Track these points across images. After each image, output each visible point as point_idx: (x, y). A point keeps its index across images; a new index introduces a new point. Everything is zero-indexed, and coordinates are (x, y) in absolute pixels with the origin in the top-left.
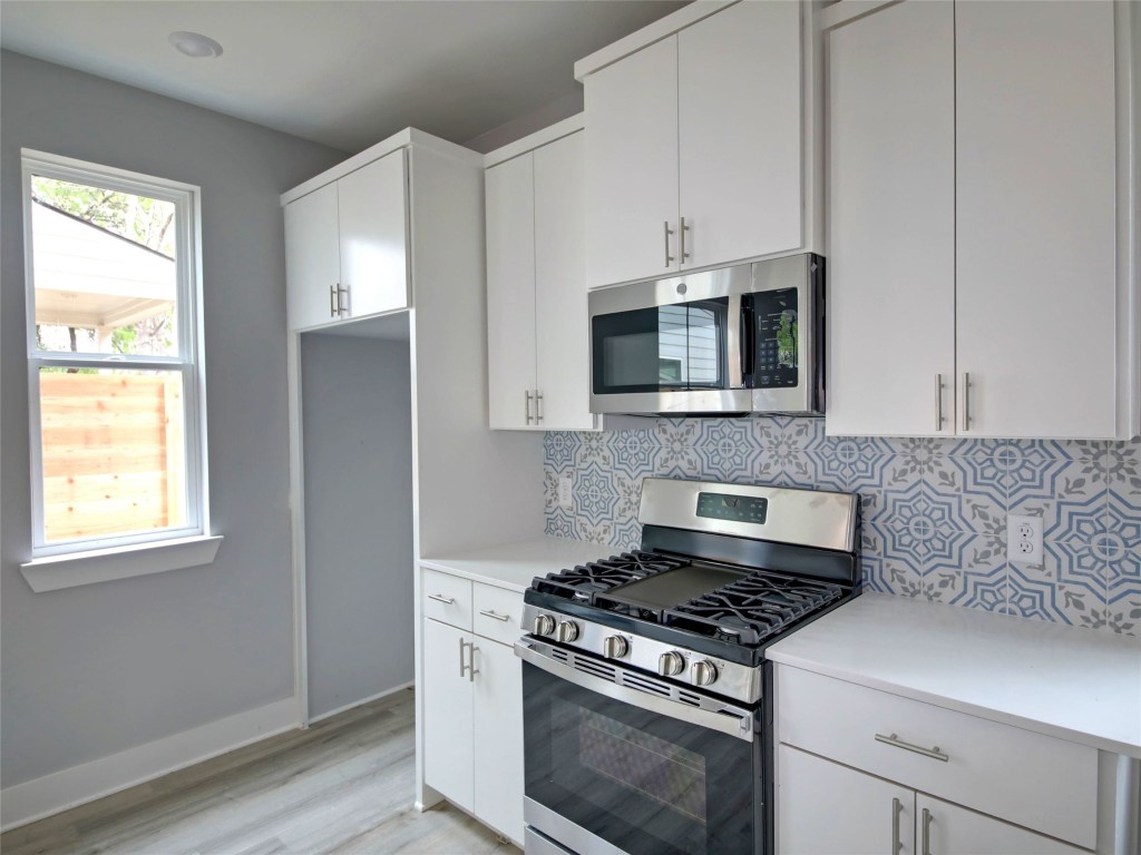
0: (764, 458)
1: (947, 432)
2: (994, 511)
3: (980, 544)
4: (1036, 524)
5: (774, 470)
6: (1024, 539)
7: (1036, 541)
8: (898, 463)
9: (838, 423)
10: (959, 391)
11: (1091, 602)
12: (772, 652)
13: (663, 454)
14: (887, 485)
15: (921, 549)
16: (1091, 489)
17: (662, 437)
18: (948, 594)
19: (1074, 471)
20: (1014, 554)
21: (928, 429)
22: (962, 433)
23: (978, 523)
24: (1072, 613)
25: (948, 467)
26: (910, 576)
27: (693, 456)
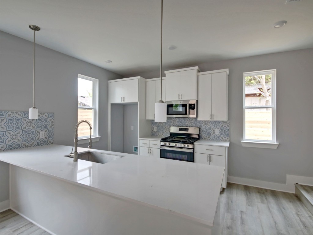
0: (187, 123)
1: (211, 120)
2: (214, 129)
3: (213, 133)
4: (218, 130)
5: (188, 125)
6: (217, 132)
7: (218, 132)
8: (204, 124)
9: (199, 119)
10: (212, 116)
11: (223, 138)
12: (195, 143)
13: (172, 123)
14: (203, 126)
15: (206, 134)
16: (223, 126)
17: (172, 121)
18: (209, 139)
19: (222, 124)
20: (216, 133)
21: (209, 120)
22: (212, 120)
23: (212, 130)
24: (222, 139)
25: (209, 124)
26: (205, 137)
27: (177, 123)
